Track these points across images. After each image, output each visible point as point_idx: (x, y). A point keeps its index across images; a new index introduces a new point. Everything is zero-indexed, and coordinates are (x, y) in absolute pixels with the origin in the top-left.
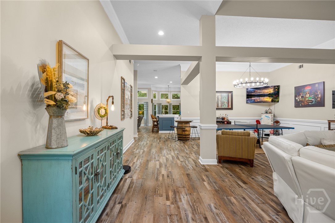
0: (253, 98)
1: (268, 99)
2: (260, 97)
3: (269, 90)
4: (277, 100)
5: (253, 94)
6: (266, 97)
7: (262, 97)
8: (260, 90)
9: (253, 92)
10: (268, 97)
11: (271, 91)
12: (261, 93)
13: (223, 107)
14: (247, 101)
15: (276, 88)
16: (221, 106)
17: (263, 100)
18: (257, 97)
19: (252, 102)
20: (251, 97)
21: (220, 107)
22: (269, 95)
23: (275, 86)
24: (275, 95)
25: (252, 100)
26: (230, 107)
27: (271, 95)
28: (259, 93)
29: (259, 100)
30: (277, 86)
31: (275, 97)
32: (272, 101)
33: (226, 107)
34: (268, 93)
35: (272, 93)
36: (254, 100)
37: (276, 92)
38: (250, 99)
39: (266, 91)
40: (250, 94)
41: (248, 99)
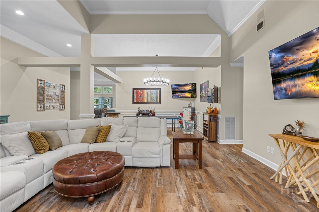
0: (177, 94)
1: (188, 95)
2: (182, 93)
3: (189, 87)
4: (195, 96)
5: (176, 90)
6: (186, 93)
7: (183, 93)
8: (182, 87)
9: (176, 89)
10: (188, 93)
11: (190, 88)
12: (182, 90)
13: (152, 102)
14: (173, 96)
15: (194, 86)
16: (151, 101)
17: (185, 95)
18: (180, 93)
19: (176, 97)
20: (175, 93)
21: (149, 101)
22: (189, 91)
23: (192, 84)
24: (193, 91)
25: (176, 95)
26: (158, 102)
27: (190, 91)
28: (181, 90)
29: (181, 96)
30: (194, 83)
31: (193, 92)
32: (192, 97)
33: (155, 102)
34: (188, 90)
35: (191, 90)
36: (178, 95)
37: (194, 89)
38: (175, 94)
39: (186, 87)
40: (174, 90)
41: (173, 95)
